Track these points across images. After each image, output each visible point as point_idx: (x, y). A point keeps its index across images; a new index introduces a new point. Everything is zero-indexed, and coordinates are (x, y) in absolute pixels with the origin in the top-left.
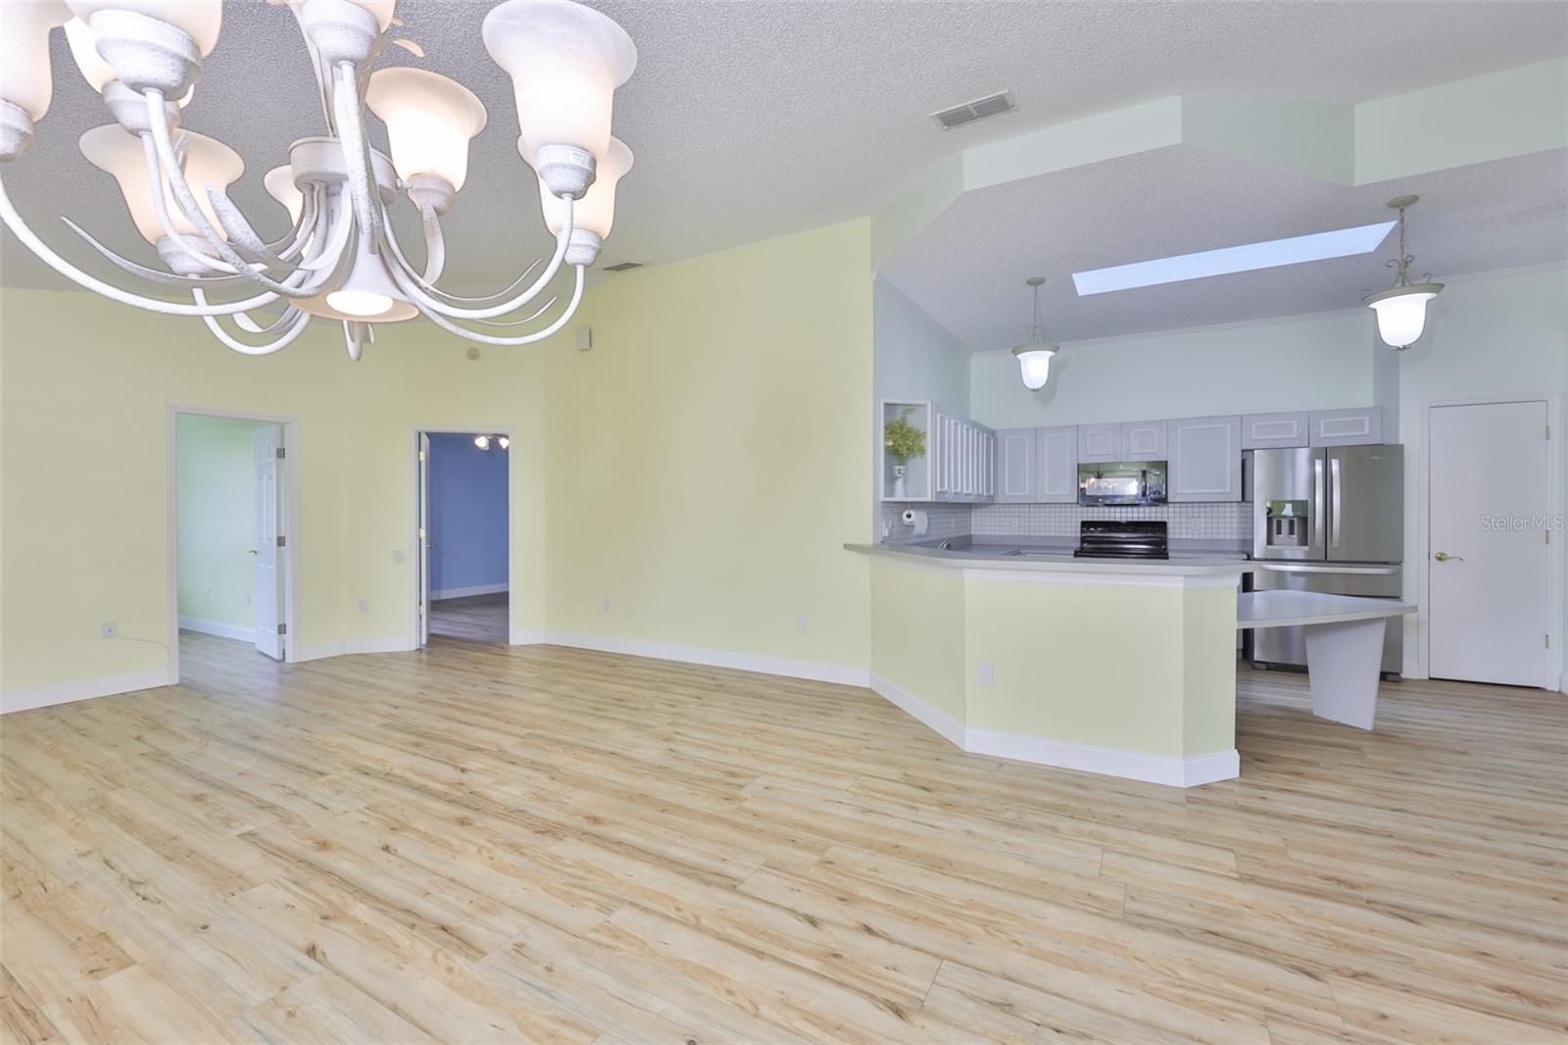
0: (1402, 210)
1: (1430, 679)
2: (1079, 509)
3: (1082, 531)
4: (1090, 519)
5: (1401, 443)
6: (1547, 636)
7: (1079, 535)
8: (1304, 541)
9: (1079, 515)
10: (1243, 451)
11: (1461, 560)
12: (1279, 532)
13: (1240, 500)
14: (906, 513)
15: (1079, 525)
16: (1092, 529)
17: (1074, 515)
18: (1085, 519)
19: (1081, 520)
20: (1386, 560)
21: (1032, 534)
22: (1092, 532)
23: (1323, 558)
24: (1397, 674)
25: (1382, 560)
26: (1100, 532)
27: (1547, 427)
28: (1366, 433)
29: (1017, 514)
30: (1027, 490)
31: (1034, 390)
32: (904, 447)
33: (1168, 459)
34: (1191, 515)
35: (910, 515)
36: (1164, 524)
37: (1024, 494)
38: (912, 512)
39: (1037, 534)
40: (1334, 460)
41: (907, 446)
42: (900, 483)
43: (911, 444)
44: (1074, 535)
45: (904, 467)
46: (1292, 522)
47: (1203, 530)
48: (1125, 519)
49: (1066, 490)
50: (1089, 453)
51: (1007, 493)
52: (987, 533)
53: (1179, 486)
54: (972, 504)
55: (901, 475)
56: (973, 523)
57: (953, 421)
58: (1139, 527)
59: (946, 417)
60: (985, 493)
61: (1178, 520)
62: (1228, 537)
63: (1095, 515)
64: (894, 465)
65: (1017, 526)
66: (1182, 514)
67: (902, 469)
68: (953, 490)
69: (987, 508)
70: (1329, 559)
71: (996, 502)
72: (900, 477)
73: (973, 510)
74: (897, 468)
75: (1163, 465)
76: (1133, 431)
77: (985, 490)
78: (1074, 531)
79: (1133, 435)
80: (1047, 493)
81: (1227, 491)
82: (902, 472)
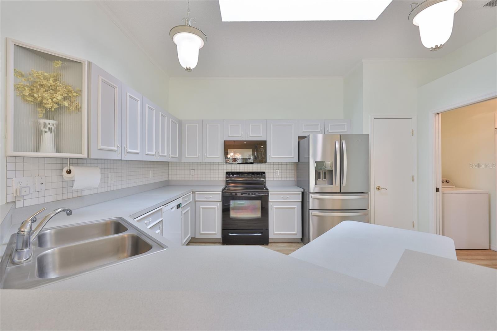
2: (225, 166)
3: (226, 177)
4: (230, 171)
5: (368, 134)
6: (413, 222)
7: (225, 179)
8: (330, 183)
9: (225, 168)
10: (299, 137)
11: (386, 189)
12: (320, 178)
13: (298, 161)
14: (65, 169)
15: (225, 174)
16: (231, 176)
17: (222, 168)
18: (228, 171)
19: (225, 171)
21: (201, 179)
22: (231, 177)
23: (339, 192)
26: (236, 177)
28: (345, 131)
29: (194, 168)
30: (198, 155)
31: (187, 69)
32: (50, 100)
33: (266, 140)
34: (275, 168)
35: (70, 170)
36: (264, 173)
37: (197, 158)
38: (72, 168)
39: (204, 179)
40: (343, 141)
41: (54, 100)
42: (48, 138)
43: (59, 97)
44: (222, 179)
45: (52, 122)
46: (325, 173)
47: (280, 176)
48: (246, 171)
49: (219, 155)
50: (229, 135)
51: (187, 156)
52: (178, 179)
53: (272, 154)
54: (169, 162)
55: (47, 130)
56: (170, 173)
57: (128, 94)
58: (253, 174)
59: (117, 86)
60: (171, 156)
61: (270, 171)
62: (291, 179)
63: (233, 168)
64: (39, 118)
65: (194, 175)
66: (272, 168)
67: (49, 124)
68: (130, 150)
69: (179, 164)
70: (341, 192)
71: (182, 161)
72: (46, 132)
73: (170, 165)
74: (42, 121)
75: (264, 143)
76: (250, 124)
77: (170, 154)
78: (222, 177)
79: (250, 126)
80: (208, 156)
81: (292, 156)
82: (49, 126)
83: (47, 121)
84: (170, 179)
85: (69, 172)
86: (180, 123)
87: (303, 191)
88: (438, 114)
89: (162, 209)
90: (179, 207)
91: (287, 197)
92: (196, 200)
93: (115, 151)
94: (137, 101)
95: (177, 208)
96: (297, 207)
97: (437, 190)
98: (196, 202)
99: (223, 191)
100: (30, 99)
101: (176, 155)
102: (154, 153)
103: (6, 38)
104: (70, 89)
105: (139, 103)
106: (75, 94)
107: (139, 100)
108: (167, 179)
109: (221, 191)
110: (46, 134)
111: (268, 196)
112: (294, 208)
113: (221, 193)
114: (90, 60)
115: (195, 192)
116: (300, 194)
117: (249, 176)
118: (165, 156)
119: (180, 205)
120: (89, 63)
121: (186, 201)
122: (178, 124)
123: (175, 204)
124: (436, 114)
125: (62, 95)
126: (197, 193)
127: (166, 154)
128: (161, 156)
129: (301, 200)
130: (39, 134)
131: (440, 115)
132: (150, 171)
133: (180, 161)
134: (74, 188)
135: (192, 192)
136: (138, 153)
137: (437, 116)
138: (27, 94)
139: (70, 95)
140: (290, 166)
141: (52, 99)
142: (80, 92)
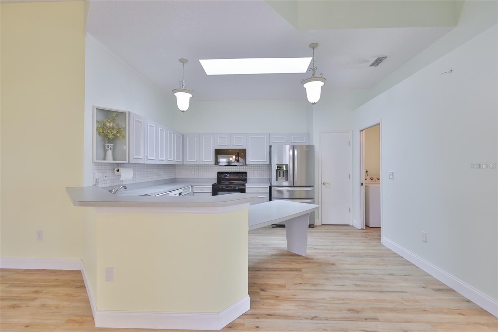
0: (313, 49)
1: (322, 225)
2: (216, 167)
3: (218, 176)
4: (221, 171)
5: (314, 144)
6: (350, 208)
8: (287, 179)
9: (217, 169)
10: (270, 146)
11: (329, 184)
12: (280, 176)
13: (269, 164)
14: (116, 169)
15: (217, 173)
16: (221, 175)
17: (215, 169)
18: (219, 171)
19: (217, 171)
20: (310, 185)
21: (199, 177)
23: (293, 185)
24: (313, 225)
25: (309, 185)
27: (349, 141)
28: (304, 142)
30: (196, 160)
31: (182, 111)
32: (111, 134)
33: (245, 148)
34: (254, 169)
35: (119, 170)
36: (246, 173)
37: (195, 161)
38: (120, 169)
39: (201, 177)
40: (295, 150)
41: (113, 133)
42: (109, 153)
43: (115, 132)
44: (215, 177)
45: (112, 145)
46: (283, 172)
47: (258, 175)
48: (233, 171)
49: (211, 159)
50: (219, 145)
51: (188, 160)
52: (182, 177)
53: (251, 159)
54: (175, 165)
55: (109, 149)
56: (176, 173)
57: (149, 124)
58: (238, 174)
59: (142, 121)
60: (176, 160)
61: (250, 171)
62: (266, 177)
63: (223, 169)
64: (106, 143)
65: (194, 174)
66: (252, 169)
67: (110, 146)
68: (149, 158)
69: (182, 166)
70: (294, 185)
71: (185, 164)
72: (109, 150)
73: (176, 167)
74: (107, 144)
75: (244, 150)
76: (234, 137)
77: (176, 159)
78: (215, 176)
79: (234, 138)
80: (203, 160)
81: (265, 160)
82: (110, 147)
83: (109, 144)
84: (176, 177)
85: (118, 171)
86: (183, 136)
87: (270, 185)
88: (362, 130)
89: (168, 193)
90: (181, 195)
91: (259, 190)
92: (194, 191)
93: (141, 159)
94: (154, 127)
95: (179, 195)
96: (266, 197)
97: (362, 184)
98: (194, 193)
99: (214, 186)
100: (102, 134)
101: (180, 160)
102: (164, 159)
103: (93, 106)
104: (120, 127)
105: (155, 128)
106: (122, 130)
107: (154, 126)
108: (174, 177)
109: (212, 185)
110: (108, 151)
111: (245, 188)
112: (264, 198)
113: (211, 187)
114: (130, 111)
115: (193, 186)
116: (268, 187)
117: (235, 175)
118: (172, 161)
119: (181, 194)
120: (129, 112)
121: (186, 192)
122: (181, 138)
123: (177, 192)
124: (361, 131)
125: (116, 131)
126: (195, 187)
127: (172, 160)
128: (169, 161)
129: (268, 192)
130: (105, 151)
131: (364, 131)
132: (162, 171)
133: (183, 164)
134: (120, 180)
135: (191, 186)
136: (154, 160)
137: (362, 132)
138: (101, 132)
139: (120, 130)
140: (266, 167)
141: (112, 133)
142: (125, 128)
